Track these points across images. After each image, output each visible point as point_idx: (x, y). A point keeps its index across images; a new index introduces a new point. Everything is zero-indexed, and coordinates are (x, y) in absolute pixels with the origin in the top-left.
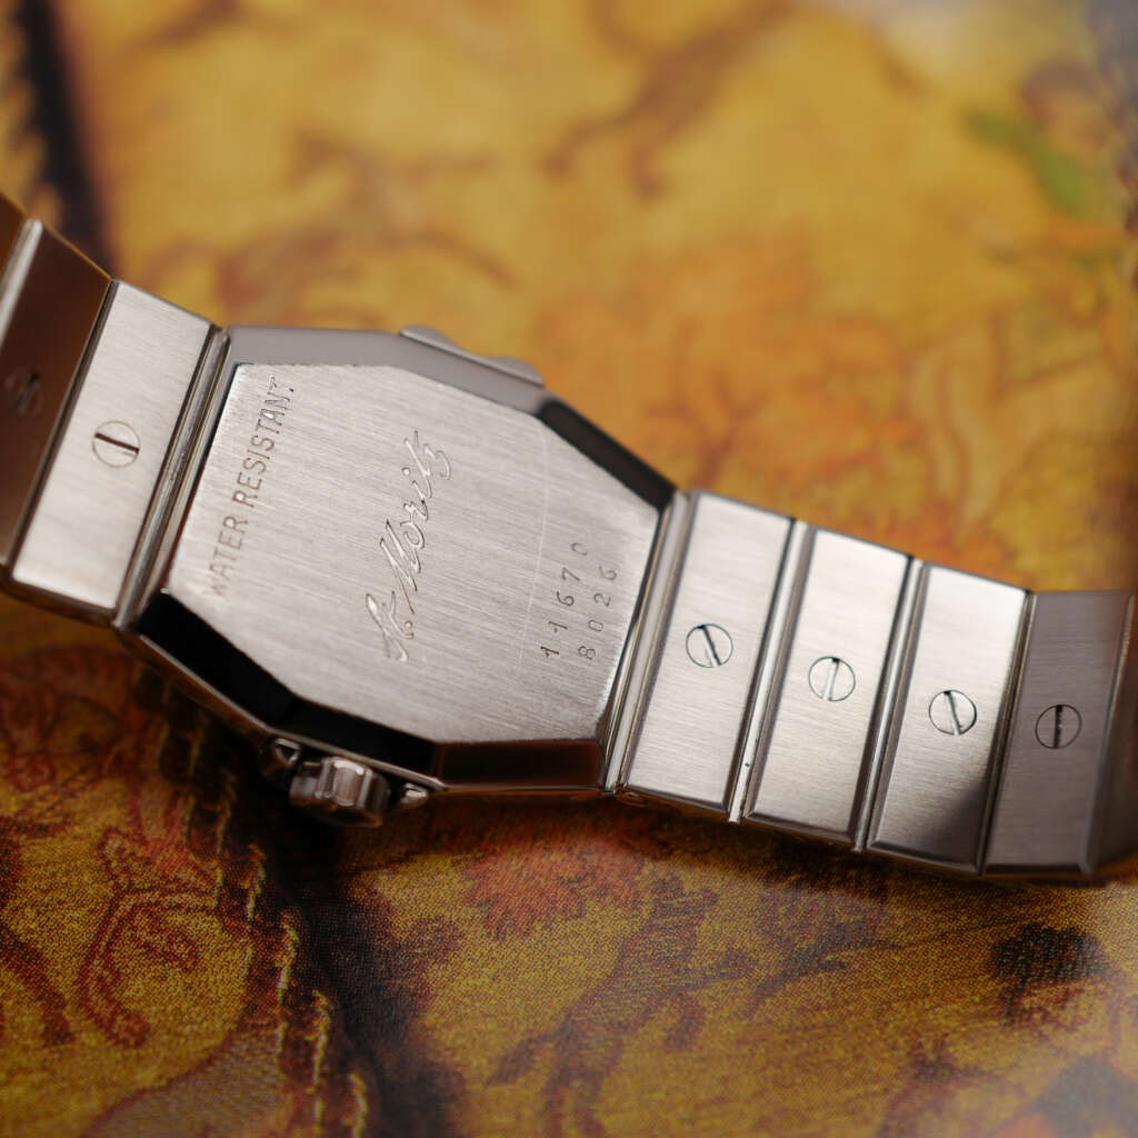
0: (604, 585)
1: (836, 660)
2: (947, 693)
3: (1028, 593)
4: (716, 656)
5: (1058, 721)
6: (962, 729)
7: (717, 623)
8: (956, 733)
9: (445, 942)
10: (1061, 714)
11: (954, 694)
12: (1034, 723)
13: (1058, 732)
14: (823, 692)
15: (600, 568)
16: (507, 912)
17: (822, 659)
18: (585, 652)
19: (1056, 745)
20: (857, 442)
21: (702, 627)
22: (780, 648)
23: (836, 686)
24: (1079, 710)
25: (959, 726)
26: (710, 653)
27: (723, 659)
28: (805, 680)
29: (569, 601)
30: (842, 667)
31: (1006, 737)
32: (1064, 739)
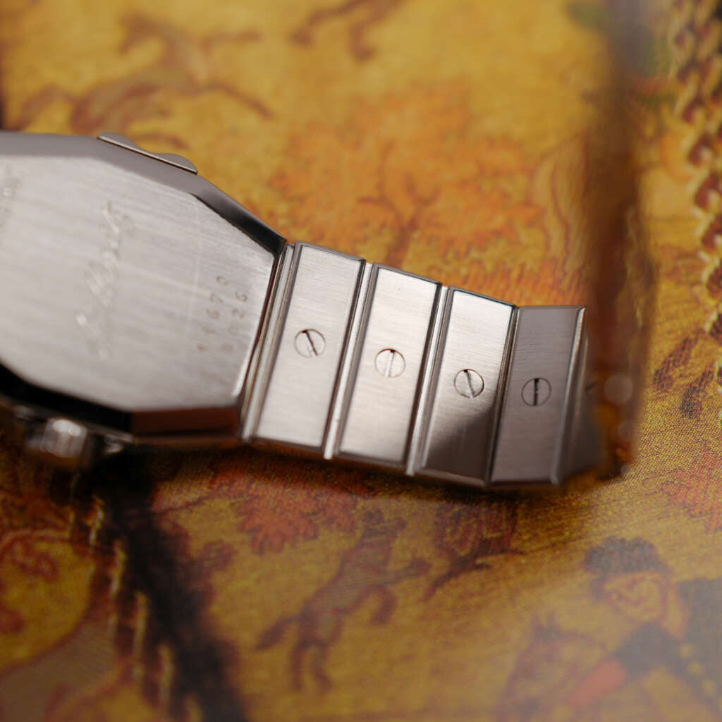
0: (239, 304)
1: (393, 351)
2: (466, 371)
3: (514, 307)
4: (314, 350)
5: (536, 389)
6: (476, 393)
7: (314, 328)
8: (471, 396)
9: (225, 557)
10: (538, 384)
11: (470, 372)
12: (520, 390)
13: (536, 396)
14: (385, 370)
15: (236, 294)
16: (266, 536)
17: (384, 350)
18: (227, 348)
19: (535, 403)
20: (499, 220)
21: (305, 332)
22: (356, 344)
23: (393, 367)
24: (549, 380)
25: (473, 393)
26: (311, 348)
27: (319, 351)
28: (372, 364)
29: (216, 315)
30: (397, 355)
31: (502, 399)
32: (541, 399)
